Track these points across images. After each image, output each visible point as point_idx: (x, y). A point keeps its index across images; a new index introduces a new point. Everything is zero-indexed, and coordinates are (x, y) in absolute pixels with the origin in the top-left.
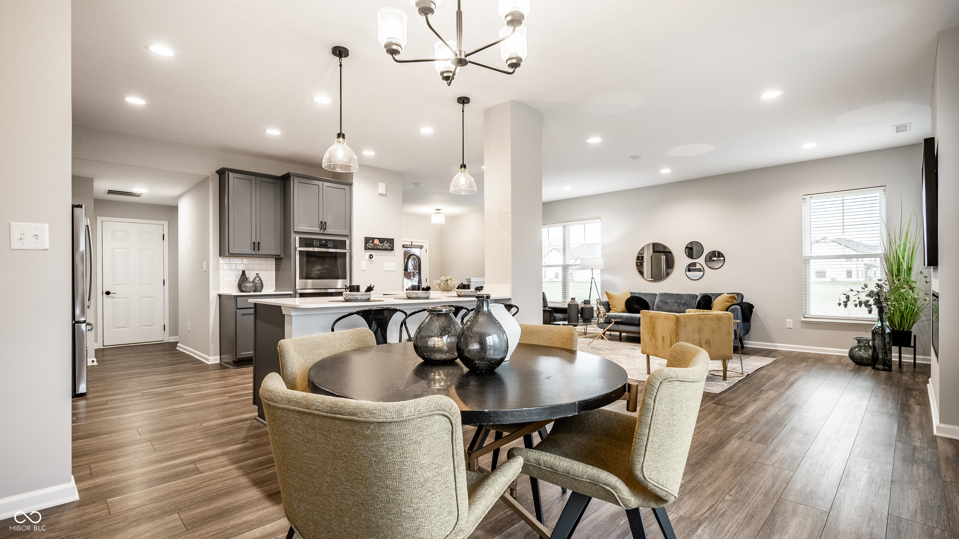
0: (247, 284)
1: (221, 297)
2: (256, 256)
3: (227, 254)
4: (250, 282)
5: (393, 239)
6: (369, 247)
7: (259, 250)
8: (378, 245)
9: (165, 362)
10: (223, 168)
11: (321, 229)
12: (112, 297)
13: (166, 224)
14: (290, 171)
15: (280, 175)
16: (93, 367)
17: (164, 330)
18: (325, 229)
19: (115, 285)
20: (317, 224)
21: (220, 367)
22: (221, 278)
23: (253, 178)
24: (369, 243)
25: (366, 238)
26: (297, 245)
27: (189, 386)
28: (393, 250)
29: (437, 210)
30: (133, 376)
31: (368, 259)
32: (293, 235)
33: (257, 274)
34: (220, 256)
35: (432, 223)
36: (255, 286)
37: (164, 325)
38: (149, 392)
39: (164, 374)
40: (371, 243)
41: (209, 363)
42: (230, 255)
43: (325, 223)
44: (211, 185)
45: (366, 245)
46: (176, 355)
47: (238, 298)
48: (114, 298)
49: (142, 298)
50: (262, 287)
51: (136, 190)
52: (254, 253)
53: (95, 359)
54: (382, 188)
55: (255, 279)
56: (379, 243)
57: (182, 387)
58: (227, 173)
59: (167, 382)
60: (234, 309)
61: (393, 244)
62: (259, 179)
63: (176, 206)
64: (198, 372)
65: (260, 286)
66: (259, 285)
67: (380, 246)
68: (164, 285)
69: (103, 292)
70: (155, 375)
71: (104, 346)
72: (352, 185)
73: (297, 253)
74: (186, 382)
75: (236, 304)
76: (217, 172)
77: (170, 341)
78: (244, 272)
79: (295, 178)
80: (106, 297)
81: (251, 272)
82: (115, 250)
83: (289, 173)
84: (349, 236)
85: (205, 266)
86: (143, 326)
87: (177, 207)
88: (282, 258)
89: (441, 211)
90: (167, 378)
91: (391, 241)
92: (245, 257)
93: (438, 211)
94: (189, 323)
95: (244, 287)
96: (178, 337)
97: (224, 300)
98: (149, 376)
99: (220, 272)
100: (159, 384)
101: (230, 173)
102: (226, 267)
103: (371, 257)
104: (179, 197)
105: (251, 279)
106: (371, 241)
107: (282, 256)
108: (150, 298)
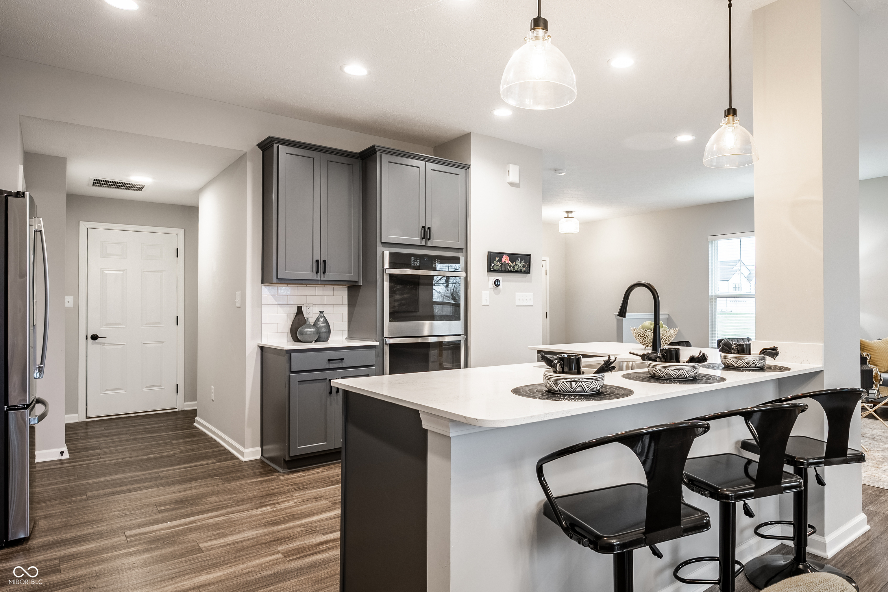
0: (306, 330)
1: (264, 349)
2: (319, 282)
3: (275, 280)
4: (309, 326)
5: (530, 255)
6: (495, 268)
7: (324, 273)
8: (508, 264)
9: (174, 455)
10: (269, 137)
11: (423, 238)
12: (101, 344)
13: (181, 232)
14: (376, 144)
15: (358, 152)
16: (62, 464)
17: (177, 392)
18: (430, 239)
19: (106, 325)
20: (416, 230)
21: (262, 468)
22: (264, 318)
23: (316, 155)
24: (495, 262)
25: (491, 252)
26: (387, 265)
27: (211, 518)
28: (528, 272)
29: (567, 212)
30: (121, 488)
31: (492, 287)
32: (380, 249)
33: (320, 312)
34: (263, 283)
35: (560, 231)
36: (318, 332)
37: (177, 385)
38: (139, 534)
39: (171, 484)
40: (497, 261)
41: (244, 459)
42: (279, 282)
43: (429, 228)
44: (249, 166)
45: (491, 265)
46: (193, 439)
47: (292, 354)
48: (104, 344)
49: (146, 345)
50: (329, 332)
51: (135, 179)
52: (317, 277)
53: (65, 449)
54: (513, 174)
55: (317, 320)
56: (510, 262)
57: (198, 520)
58: (275, 146)
59: (172, 506)
60: (287, 373)
61: (530, 264)
62: (325, 156)
63: (195, 205)
64: (226, 481)
65: (325, 332)
66: (323, 330)
67: (511, 266)
68: (177, 324)
69: (87, 336)
70: (156, 486)
71: (87, 418)
72: (468, 168)
73: (386, 278)
74: (207, 506)
75: (289, 365)
76: (260, 145)
77: (186, 409)
78: (300, 309)
79: (384, 156)
80: (92, 344)
81: (311, 308)
82: (106, 272)
83: (374, 146)
84: (464, 251)
85: (238, 299)
86: (146, 387)
87: (198, 207)
88: (360, 286)
89: (573, 215)
90: (176, 496)
91: (526, 258)
92: (302, 284)
93: (570, 215)
94: (213, 387)
95: (302, 333)
96: (196, 402)
97: (269, 356)
98: (145, 488)
99: (263, 308)
100: (160, 512)
101: (281, 146)
102: (272, 300)
103: (497, 283)
104: (201, 190)
105: (312, 321)
106: (497, 259)
107: (360, 283)
108: (157, 344)
